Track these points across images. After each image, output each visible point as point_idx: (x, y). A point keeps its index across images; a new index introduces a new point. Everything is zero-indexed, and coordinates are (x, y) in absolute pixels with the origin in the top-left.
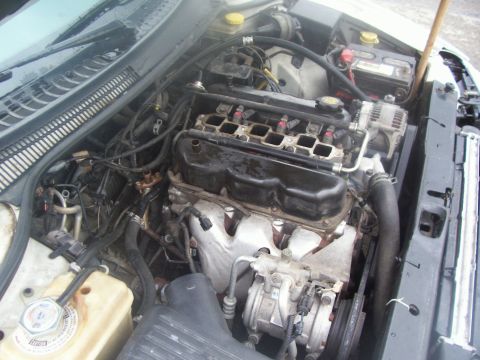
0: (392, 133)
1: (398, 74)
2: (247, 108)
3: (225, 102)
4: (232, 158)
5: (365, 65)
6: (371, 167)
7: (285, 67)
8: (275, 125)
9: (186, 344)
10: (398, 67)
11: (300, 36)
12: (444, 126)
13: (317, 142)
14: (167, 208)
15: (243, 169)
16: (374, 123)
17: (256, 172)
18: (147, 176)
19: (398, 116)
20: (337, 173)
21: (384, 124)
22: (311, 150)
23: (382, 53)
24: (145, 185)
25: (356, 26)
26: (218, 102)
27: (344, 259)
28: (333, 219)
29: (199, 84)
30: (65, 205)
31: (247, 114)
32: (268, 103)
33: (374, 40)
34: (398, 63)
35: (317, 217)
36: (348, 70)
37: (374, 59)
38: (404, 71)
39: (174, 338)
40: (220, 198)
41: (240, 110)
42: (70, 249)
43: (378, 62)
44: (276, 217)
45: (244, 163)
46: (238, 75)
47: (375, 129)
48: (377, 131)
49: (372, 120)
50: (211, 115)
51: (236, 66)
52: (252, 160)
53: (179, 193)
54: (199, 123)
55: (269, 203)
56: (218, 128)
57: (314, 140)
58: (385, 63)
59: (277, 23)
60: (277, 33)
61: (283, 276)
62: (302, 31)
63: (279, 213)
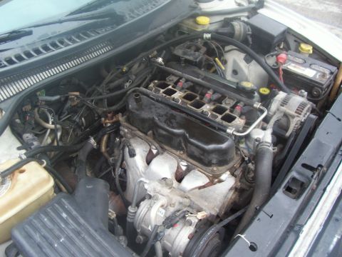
0: (293, 117)
1: (318, 77)
2: (187, 81)
3: (174, 75)
4: (159, 111)
5: (295, 67)
6: (261, 137)
7: (238, 61)
8: (203, 95)
9: (70, 221)
10: (320, 72)
11: (250, 39)
12: (339, 120)
13: (228, 112)
14: (118, 140)
15: (163, 119)
16: (282, 108)
17: (171, 122)
18: (109, 115)
19: (302, 106)
20: (229, 135)
21: (289, 109)
22: (220, 116)
23: (311, 60)
24: (107, 121)
25: (299, 38)
26: (169, 74)
27: (219, 199)
28: (220, 168)
29: (160, 60)
30: (51, 123)
31: (186, 85)
32: (203, 79)
33: (309, 50)
34: (321, 69)
35: (209, 164)
36: (278, 69)
37: (304, 64)
38: (324, 75)
39: (64, 215)
40: (147, 137)
41: (182, 81)
42: (32, 147)
43: (306, 67)
44: (182, 159)
45: (166, 115)
46: (191, 58)
47: (281, 112)
48: (282, 114)
49: (281, 105)
50: (162, 82)
51: (192, 52)
52: (172, 115)
53: (126, 130)
54: (152, 85)
55: (178, 148)
56: (162, 91)
57: (226, 110)
58: (311, 68)
59: (233, 27)
60: (232, 34)
61: (160, 196)
62: (252, 36)
63: (184, 156)
